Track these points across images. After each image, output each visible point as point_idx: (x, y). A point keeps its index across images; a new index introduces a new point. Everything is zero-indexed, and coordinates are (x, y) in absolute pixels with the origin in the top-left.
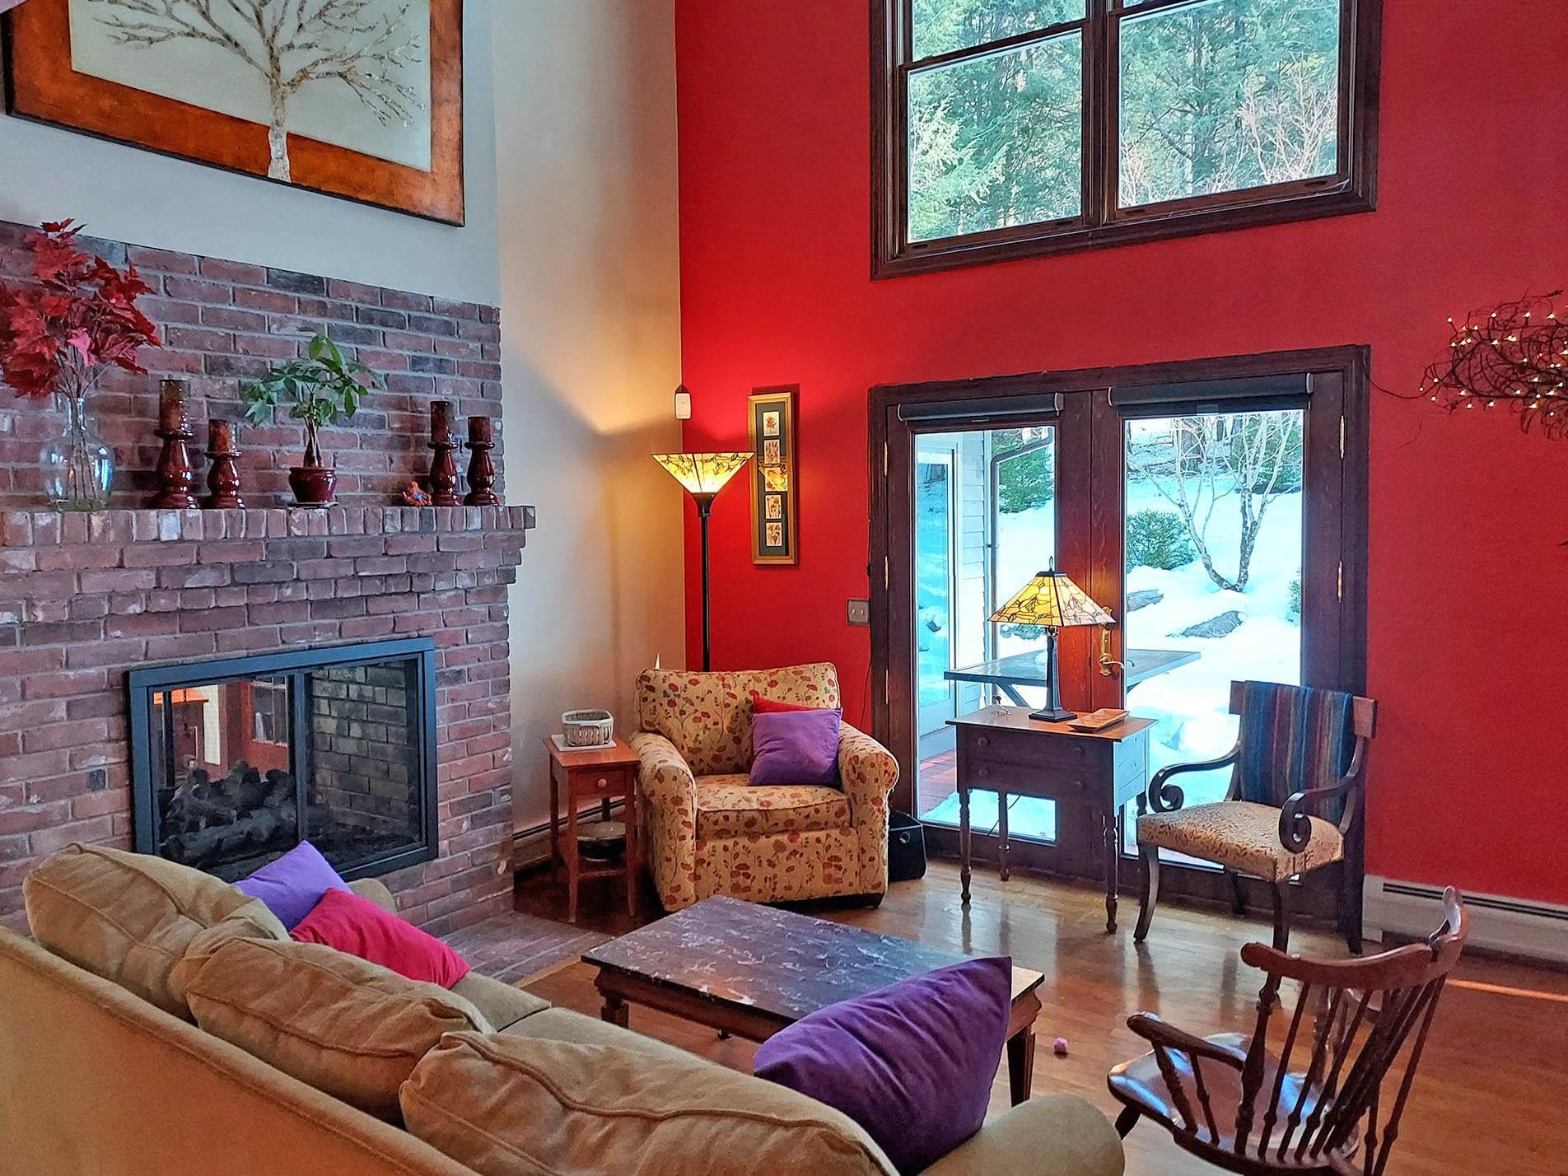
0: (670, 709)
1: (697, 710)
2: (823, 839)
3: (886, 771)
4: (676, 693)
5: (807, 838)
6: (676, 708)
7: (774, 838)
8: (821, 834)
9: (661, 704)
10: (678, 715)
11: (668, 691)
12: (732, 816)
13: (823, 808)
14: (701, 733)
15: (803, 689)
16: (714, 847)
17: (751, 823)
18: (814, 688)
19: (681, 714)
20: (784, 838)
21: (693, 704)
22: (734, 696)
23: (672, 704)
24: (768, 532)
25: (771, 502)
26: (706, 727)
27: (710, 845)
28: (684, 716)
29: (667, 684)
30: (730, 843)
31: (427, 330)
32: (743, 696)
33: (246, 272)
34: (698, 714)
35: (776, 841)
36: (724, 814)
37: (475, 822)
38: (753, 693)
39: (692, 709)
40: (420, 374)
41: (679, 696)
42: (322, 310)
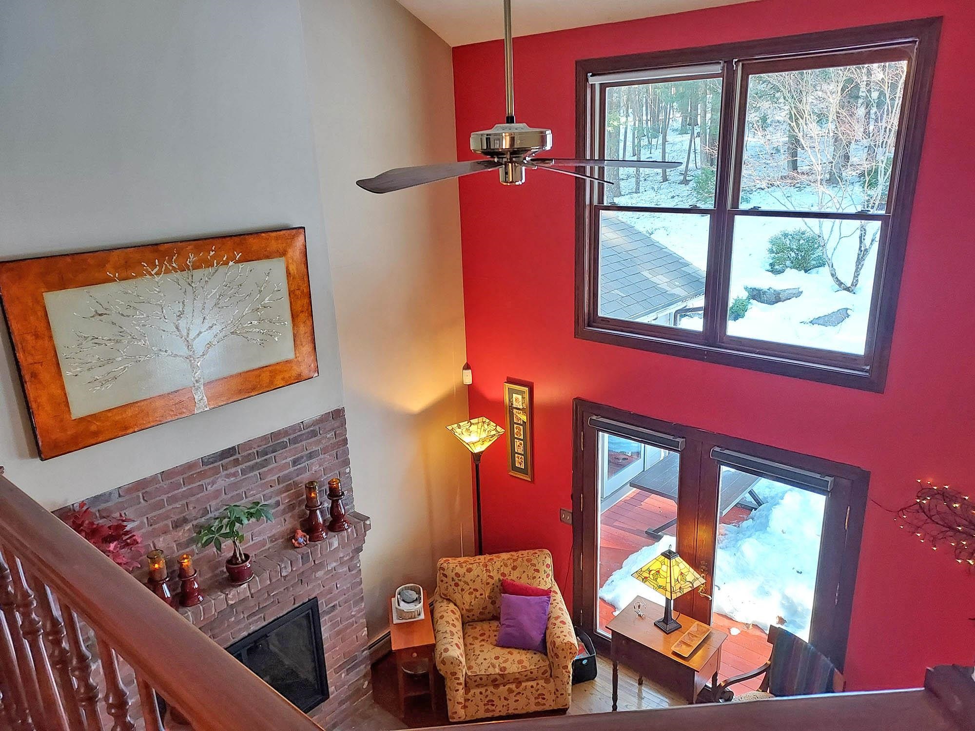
0: (456, 588)
1: (471, 588)
2: (535, 686)
3: (570, 653)
4: (459, 579)
5: (526, 686)
6: (459, 587)
7: (507, 687)
8: (534, 683)
9: (451, 585)
10: (460, 591)
11: (455, 577)
12: (484, 678)
13: (535, 672)
14: (473, 601)
15: (531, 572)
16: (475, 693)
17: (495, 680)
18: (538, 571)
19: (462, 591)
20: (513, 686)
21: (468, 585)
22: (491, 577)
23: (457, 585)
24: (516, 459)
25: (518, 443)
26: (476, 597)
27: (472, 691)
28: (463, 592)
29: (454, 573)
30: (483, 690)
31: (301, 441)
32: (497, 577)
33: (190, 466)
34: (471, 590)
35: (509, 688)
36: (480, 677)
37: (348, 671)
38: (503, 574)
39: (468, 587)
40: (299, 466)
41: (460, 580)
42: (237, 462)
